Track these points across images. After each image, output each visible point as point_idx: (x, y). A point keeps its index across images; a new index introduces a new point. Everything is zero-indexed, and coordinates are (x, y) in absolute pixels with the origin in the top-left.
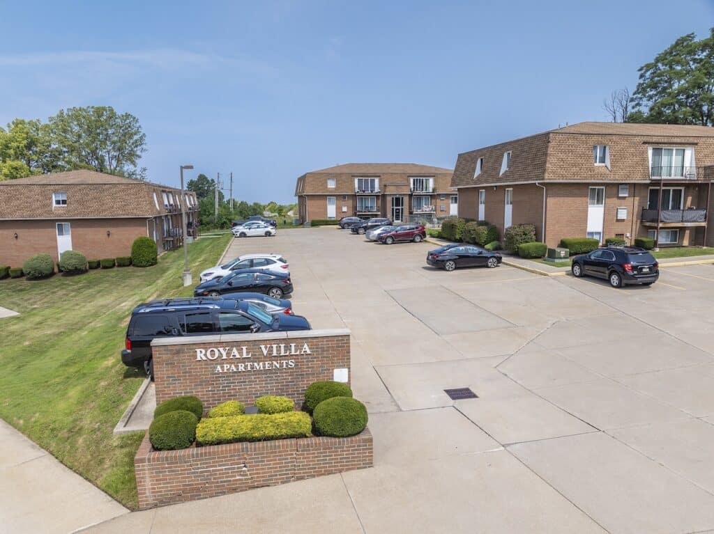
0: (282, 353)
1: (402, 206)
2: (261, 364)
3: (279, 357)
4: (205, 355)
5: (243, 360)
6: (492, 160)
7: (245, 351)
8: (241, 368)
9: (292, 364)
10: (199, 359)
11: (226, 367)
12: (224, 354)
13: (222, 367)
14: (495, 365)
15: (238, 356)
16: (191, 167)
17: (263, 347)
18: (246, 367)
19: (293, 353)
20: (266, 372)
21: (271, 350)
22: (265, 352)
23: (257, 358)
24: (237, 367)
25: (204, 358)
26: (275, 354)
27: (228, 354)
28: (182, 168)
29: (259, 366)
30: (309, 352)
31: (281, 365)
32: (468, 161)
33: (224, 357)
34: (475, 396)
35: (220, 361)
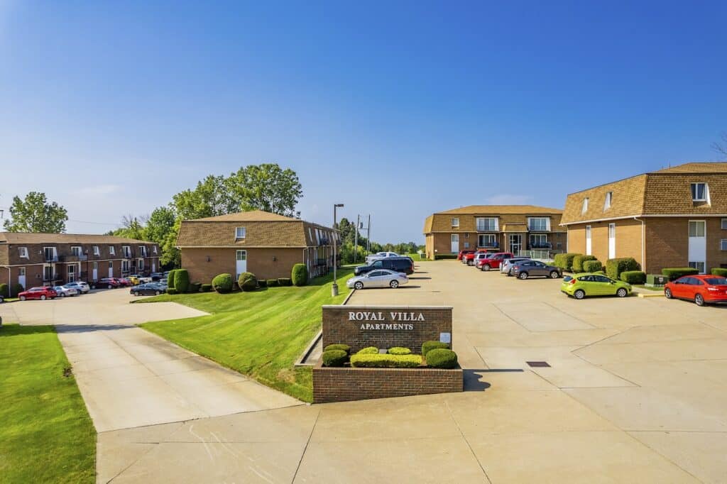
0: (405, 319)
1: (520, 242)
2: (391, 325)
3: (402, 322)
4: (355, 317)
5: (379, 322)
6: (596, 199)
7: (380, 316)
8: (378, 327)
9: (411, 327)
10: (350, 319)
11: (368, 325)
12: (367, 317)
13: (365, 327)
14: (572, 350)
15: (375, 319)
16: (342, 205)
17: (392, 313)
18: (380, 327)
19: (412, 319)
20: (393, 331)
21: (397, 317)
22: (394, 318)
23: (387, 322)
24: (375, 327)
25: (354, 319)
26: (400, 319)
27: (370, 317)
28: (335, 206)
29: (389, 327)
30: (423, 319)
31: (404, 327)
32: (575, 201)
33: (367, 319)
34: (549, 366)
35: (364, 322)
